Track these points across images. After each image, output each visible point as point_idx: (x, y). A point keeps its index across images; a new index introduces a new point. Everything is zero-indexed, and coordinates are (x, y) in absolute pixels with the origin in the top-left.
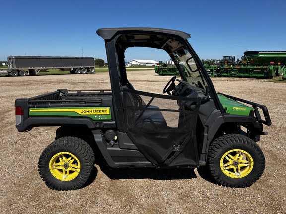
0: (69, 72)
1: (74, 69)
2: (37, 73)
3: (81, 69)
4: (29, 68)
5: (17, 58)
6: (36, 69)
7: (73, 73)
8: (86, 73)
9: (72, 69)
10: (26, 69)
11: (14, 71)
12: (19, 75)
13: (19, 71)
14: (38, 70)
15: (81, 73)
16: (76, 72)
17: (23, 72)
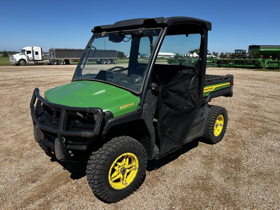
0: (96, 62)
1: (100, 60)
2: (71, 62)
3: (106, 60)
4: (66, 58)
5: (57, 50)
6: (70, 59)
7: (99, 63)
8: (110, 64)
9: (99, 60)
10: (63, 59)
11: (54, 61)
12: (58, 64)
13: (58, 61)
14: (72, 60)
15: (106, 64)
16: (102, 62)
17: (61, 62)
